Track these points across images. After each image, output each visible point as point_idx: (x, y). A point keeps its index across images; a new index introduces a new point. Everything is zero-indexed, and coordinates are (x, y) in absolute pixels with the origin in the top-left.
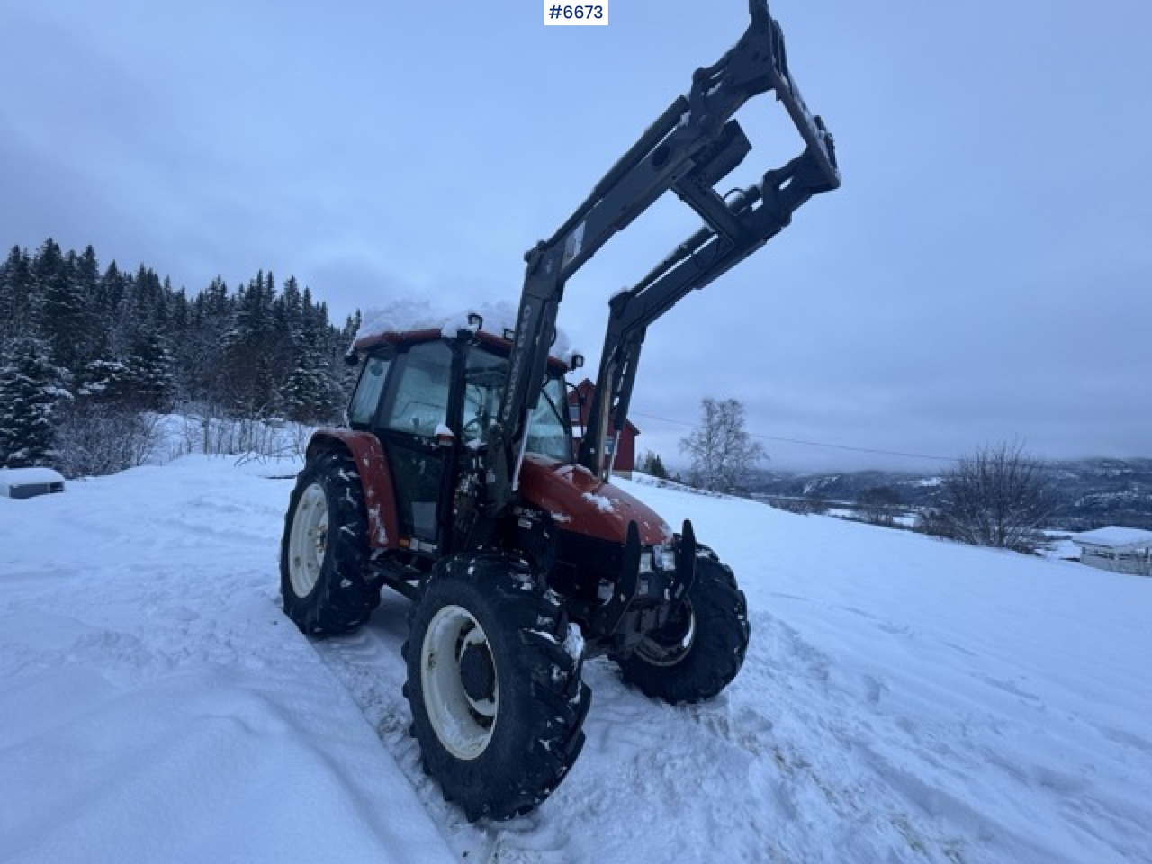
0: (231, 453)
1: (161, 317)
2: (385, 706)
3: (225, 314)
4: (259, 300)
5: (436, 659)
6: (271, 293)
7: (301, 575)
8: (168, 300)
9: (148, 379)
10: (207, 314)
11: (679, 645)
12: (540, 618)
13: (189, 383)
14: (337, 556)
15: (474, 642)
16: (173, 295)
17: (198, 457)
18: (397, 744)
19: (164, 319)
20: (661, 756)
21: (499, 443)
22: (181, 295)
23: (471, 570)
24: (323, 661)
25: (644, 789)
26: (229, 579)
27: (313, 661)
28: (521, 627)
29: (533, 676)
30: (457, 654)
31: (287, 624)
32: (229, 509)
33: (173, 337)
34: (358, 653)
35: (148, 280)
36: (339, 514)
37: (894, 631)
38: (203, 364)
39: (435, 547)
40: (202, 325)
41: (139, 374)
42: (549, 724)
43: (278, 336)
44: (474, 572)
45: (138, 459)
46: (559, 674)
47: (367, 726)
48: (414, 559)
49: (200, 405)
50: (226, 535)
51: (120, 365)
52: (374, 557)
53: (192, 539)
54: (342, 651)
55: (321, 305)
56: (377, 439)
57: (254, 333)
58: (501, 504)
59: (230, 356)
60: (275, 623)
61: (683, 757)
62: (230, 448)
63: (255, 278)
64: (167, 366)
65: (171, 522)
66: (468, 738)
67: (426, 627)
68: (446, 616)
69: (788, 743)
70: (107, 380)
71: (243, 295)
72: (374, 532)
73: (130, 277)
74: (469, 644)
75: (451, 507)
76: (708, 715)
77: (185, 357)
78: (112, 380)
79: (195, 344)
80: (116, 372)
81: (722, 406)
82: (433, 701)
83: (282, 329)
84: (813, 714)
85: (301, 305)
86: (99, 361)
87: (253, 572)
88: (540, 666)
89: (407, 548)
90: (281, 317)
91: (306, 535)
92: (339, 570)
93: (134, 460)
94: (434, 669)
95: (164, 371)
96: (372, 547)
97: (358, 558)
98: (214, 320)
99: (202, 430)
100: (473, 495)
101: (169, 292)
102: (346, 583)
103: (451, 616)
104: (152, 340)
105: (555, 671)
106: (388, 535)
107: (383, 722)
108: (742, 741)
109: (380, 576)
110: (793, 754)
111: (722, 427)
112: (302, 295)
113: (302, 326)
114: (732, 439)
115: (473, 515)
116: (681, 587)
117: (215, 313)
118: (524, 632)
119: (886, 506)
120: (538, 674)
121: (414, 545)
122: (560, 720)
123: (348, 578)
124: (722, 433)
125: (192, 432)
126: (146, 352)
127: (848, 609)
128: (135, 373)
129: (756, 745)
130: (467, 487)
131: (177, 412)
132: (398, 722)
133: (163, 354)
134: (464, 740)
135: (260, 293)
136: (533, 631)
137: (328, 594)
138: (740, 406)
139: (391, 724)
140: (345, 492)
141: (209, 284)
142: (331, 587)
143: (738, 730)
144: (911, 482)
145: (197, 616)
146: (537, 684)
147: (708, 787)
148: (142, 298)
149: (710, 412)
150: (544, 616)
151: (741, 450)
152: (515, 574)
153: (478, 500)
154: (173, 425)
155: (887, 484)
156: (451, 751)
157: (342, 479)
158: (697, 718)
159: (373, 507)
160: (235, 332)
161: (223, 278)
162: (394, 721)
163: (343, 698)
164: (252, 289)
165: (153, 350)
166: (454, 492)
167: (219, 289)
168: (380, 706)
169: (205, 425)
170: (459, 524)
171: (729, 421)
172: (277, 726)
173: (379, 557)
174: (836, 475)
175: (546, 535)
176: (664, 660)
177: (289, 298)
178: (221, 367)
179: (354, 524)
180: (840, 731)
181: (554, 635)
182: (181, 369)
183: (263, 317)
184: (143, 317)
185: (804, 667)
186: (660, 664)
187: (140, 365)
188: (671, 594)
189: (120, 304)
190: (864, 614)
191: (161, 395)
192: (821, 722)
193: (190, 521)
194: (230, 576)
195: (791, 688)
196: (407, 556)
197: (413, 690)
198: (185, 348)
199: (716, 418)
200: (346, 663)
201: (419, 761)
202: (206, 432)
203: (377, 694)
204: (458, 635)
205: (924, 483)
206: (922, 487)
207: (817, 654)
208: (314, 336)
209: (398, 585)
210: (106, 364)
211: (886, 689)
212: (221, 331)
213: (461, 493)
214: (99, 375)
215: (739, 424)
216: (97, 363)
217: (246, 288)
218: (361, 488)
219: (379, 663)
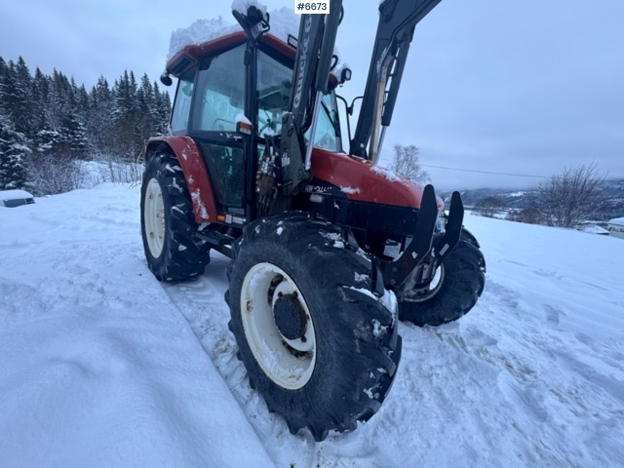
0: (128, 182)
1: (73, 103)
2: (218, 333)
3: (111, 100)
4: (128, 90)
5: (253, 305)
6: (134, 85)
7: (155, 244)
8: (76, 92)
9: (74, 141)
10: (100, 101)
11: (426, 288)
12: (357, 275)
13: (98, 143)
14: (173, 229)
15: (284, 292)
16: (78, 90)
17: (109, 184)
18: (228, 364)
19: (75, 104)
20: (425, 367)
21: (292, 129)
22: (83, 89)
23: (280, 231)
24: (173, 301)
25: (422, 396)
26: (117, 248)
27: (164, 301)
28: (341, 285)
29: (356, 333)
30: (270, 301)
31: (149, 275)
32: (126, 211)
33: (83, 115)
34: (198, 293)
35: (61, 80)
36: (170, 198)
37: (546, 275)
38: (104, 132)
39: (245, 220)
40: (98, 107)
41: (69, 139)
42: (372, 375)
43: (143, 112)
44: (284, 232)
45: (77, 186)
46: (379, 329)
47: (203, 353)
48: (230, 230)
49: (106, 157)
50: (122, 224)
51: (56, 133)
52: (201, 229)
53: (102, 226)
54: (187, 293)
55: (165, 93)
56: (192, 140)
57: (129, 111)
58: (296, 182)
59: (118, 126)
60: (140, 275)
61: (441, 367)
62: (127, 179)
63: (123, 75)
64: (83, 133)
65: (92, 218)
66: (285, 368)
67: (242, 281)
68: (258, 272)
69: (510, 354)
70: (51, 142)
71: (118, 87)
72: (197, 210)
73: (50, 78)
74: (280, 294)
75: (254, 186)
76: (447, 334)
77: (92, 127)
78: (54, 142)
79: (96, 119)
80: (56, 137)
81: (406, 150)
82: (253, 337)
83: (145, 109)
84: (517, 331)
85: (153, 93)
86: (44, 131)
87: (133, 243)
88: (362, 322)
89: (224, 222)
90: (142, 101)
91: (156, 217)
92: (175, 238)
93: (75, 187)
94: (252, 312)
95: (83, 137)
96: (198, 222)
97: (188, 229)
98: (105, 104)
99: (109, 170)
100: (272, 176)
101: (75, 87)
102: (182, 248)
103: (263, 272)
104: (71, 117)
105: (377, 325)
106: (208, 211)
107: (217, 345)
108: (478, 353)
109: (207, 243)
110: (519, 363)
111: (405, 164)
112: (153, 86)
113: (156, 106)
114: (410, 170)
115: (274, 191)
116: (446, 247)
117: (105, 100)
118: (345, 290)
119: (491, 208)
120: (360, 330)
121: (229, 219)
122: (381, 370)
123: (183, 244)
124: (405, 166)
125: (104, 170)
126: (70, 125)
127: (508, 261)
128: (66, 138)
129: (488, 356)
130: (266, 168)
131: (95, 161)
132: (228, 345)
133: (80, 126)
134: (281, 369)
135: (127, 84)
136: (353, 288)
137: (170, 255)
138: (417, 149)
139: (223, 347)
140: (172, 181)
141: (97, 82)
142: (172, 251)
143: (472, 345)
144: (506, 195)
145: (88, 271)
146: (361, 340)
147: (470, 393)
148: (59, 91)
149: (399, 154)
150: (361, 273)
151: (415, 175)
152: (326, 233)
153: (276, 181)
154: (92, 167)
155: (492, 195)
156: (271, 378)
157: (168, 171)
158: (439, 335)
159: (194, 191)
160: (118, 111)
161: (105, 77)
162: (226, 344)
163: (185, 330)
164: (122, 82)
165: (73, 123)
166: (255, 174)
167: (103, 84)
168: (214, 333)
169: (111, 167)
170: (261, 200)
171: (410, 159)
172: (118, 365)
173: (204, 229)
174: (464, 191)
175: (337, 206)
176: (414, 298)
177: (145, 88)
178: (114, 133)
179: (183, 205)
180: (542, 344)
181: (372, 292)
182: (92, 135)
183: (133, 101)
184: (63, 103)
185: (497, 299)
186: (411, 300)
187: (68, 133)
188: (437, 252)
189: (48, 96)
190: (521, 264)
191: (83, 151)
192: (525, 337)
193: (103, 217)
194: (118, 245)
195: (493, 313)
196: (224, 228)
197: (236, 326)
198: (91, 122)
199: (402, 158)
200: (190, 301)
201: (246, 377)
202: (111, 170)
203: (212, 324)
204: (269, 285)
205: (513, 195)
206: (512, 197)
207: (506, 291)
208: (164, 112)
209: (219, 248)
210: (48, 132)
211: (564, 314)
212: (110, 111)
213: (262, 174)
214: (46, 139)
215: (415, 161)
216: (43, 132)
217: (119, 83)
218: (184, 178)
219: (212, 300)
